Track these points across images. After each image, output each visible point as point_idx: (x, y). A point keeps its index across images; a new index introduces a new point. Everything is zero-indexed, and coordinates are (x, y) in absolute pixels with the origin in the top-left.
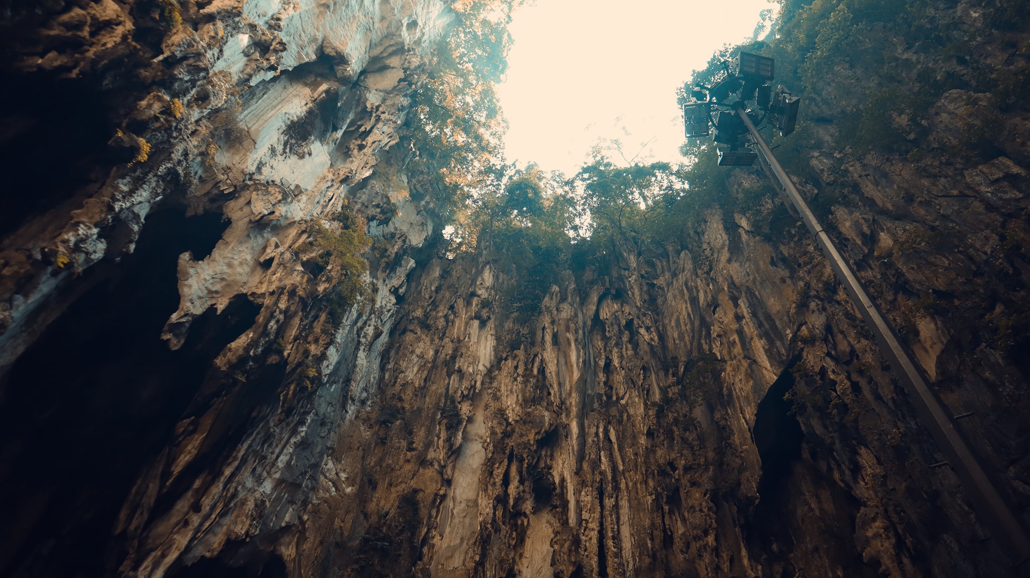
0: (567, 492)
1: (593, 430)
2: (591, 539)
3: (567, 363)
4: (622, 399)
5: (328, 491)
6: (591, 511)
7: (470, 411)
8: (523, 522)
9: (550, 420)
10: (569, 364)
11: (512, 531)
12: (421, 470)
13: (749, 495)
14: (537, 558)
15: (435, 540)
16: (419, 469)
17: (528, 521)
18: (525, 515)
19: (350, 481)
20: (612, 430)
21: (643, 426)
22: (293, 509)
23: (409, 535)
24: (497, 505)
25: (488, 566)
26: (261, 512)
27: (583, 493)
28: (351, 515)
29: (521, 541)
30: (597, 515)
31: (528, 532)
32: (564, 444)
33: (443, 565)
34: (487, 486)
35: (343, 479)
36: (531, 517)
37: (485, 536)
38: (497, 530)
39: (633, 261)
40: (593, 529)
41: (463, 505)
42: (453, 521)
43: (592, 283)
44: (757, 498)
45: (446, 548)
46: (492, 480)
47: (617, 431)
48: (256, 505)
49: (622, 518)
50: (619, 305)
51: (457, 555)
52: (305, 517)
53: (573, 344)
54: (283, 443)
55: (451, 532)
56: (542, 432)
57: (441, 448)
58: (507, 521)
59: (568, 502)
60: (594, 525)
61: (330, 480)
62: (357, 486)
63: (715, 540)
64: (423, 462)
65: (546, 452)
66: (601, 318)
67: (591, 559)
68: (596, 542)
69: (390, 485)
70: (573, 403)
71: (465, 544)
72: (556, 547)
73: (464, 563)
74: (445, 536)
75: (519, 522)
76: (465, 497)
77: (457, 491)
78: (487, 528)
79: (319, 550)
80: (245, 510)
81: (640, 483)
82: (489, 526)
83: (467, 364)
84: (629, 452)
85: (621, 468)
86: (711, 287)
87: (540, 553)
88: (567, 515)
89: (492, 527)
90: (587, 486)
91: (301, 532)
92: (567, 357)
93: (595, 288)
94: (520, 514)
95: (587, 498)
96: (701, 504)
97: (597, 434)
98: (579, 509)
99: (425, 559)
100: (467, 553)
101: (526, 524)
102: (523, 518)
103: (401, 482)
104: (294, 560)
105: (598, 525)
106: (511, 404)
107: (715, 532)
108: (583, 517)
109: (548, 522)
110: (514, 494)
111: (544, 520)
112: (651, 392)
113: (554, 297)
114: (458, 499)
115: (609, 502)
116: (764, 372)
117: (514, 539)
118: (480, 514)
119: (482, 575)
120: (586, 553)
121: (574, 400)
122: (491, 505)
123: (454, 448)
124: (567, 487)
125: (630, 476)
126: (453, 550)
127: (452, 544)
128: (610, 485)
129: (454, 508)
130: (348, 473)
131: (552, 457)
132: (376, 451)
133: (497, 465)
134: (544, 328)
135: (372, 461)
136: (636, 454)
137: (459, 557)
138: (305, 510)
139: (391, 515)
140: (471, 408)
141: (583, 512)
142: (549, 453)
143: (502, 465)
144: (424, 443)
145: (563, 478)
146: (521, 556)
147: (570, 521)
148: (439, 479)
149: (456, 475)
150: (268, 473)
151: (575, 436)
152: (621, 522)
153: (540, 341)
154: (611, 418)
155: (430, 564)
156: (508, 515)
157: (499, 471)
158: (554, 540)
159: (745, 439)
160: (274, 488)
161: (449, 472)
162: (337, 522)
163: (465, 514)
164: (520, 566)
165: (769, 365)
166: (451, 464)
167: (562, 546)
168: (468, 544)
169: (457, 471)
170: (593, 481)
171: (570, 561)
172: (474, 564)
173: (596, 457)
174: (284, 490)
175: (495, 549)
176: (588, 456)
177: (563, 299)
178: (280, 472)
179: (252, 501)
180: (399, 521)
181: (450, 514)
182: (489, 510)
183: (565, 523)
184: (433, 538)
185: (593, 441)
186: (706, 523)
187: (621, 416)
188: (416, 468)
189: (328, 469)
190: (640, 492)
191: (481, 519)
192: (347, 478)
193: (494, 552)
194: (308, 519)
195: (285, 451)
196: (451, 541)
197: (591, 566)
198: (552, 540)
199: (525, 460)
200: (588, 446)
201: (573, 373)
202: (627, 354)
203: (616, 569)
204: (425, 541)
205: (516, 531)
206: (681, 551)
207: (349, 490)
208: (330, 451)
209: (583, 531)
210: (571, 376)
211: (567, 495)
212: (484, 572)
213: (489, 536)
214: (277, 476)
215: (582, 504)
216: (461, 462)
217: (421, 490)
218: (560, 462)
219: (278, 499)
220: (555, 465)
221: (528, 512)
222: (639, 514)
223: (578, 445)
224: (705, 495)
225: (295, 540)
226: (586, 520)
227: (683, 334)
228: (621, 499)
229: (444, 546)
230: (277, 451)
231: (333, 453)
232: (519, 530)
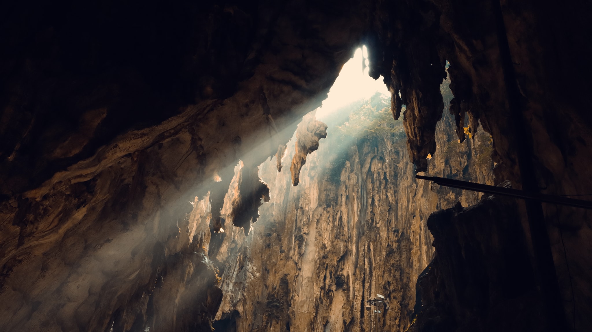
0: (350, 282)
1: (363, 248)
2: (358, 304)
3: (353, 210)
4: (378, 223)
5: (250, 278)
6: (359, 291)
7: (307, 231)
8: (331, 294)
9: (343, 249)
10: (353, 211)
11: (327, 299)
12: (287, 262)
13: (411, 310)
14: (337, 311)
15: (296, 297)
16: (286, 262)
17: (334, 294)
18: (332, 291)
19: (258, 270)
20: (371, 244)
21: (386, 244)
22: (240, 292)
23: (286, 298)
24: (321, 291)
25: (318, 317)
26: (232, 300)
27: (356, 284)
28: (261, 288)
29: (331, 303)
30: (361, 293)
31: (334, 299)
32: (349, 257)
33: (300, 310)
34: (317, 281)
35: (255, 270)
36: (335, 292)
37: (317, 305)
38: (322, 303)
39: (389, 144)
40: (359, 300)
41: (306, 280)
42: (303, 288)
43: (367, 154)
44: (413, 311)
45: (301, 301)
46: (319, 279)
47: (374, 246)
48: (230, 298)
49: (372, 290)
50: (381, 164)
51: (305, 305)
52: (245, 294)
53: (356, 200)
54: (234, 267)
55: (302, 294)
56: (340, 257)
57: (296, 255)
58: (325, 295)
59: (350, 287)
60: (360, 298)
61: (251, 273)
62: (261, 272)
63: (399, 321)
64: (288, 258)
65: (342, 263)
66: (372, 170)
67: (357, 313)
68: (360, 305)
69: (275, 272)
70: (354, 235)
71: (308, 300)
72: (344, 310)
73: (308, 309)
74: (299, 295)
75: (330, 294)
76: (307, 276)
77: (304, 273)
78: (318, 301)
79: (252, 307)
80: (227, 301)
81: (381, 277)
82: (318, 300)
83: (305, 204)
84: (378, 258)
85: (374, 265)
86: (414, 204)
87: (338, 309)
88: (349, 293)
89: (320, 301)
90: (358, 280)
91: (244, 300)
92: (352, 206)
93: (369, 155)
94: (330, 290)
95: (358, 286)
96: (396, 307)
97: (364, 250)
98: (354, 291)
99: (292, 306)
100: (309, 305)
101: (333, 295)
102: (331, 292)
103: (280, 271)
104: (243, 312)
105: (361, 298)
106: (327, 238)
107: (399, 318)
108: (356, 295)
109: (341, 295)
110: (328, 284)
111: (340, 294)
112: (392, 221)
113: (347, 169)
114: (304, 277)
115: (367, 285)
116: (424, 262)
117: (328, 303)
118: (315, 293)
119: (316, 321)
120: (356, 310)
121: (354, 233)
122: (319, 291)
123: (301, 254)
124: (349, 279)
125: (377, 271)
126: (303, 302)
127: (303, 300)
128: (368, 276)
129: (302, 282)
130: (257, 267)
131: (344, 264)
132: (266, 252)
133: (321, 273)
134: (342, 195)
135: (265, 257)
136: (381, 260)
137: (306, 306)
138: (244, 291)
139: (277, 288)
140: (307, 230)
141: (356, 292)
142: (343, 263)
143: (323, 273)
144: (287, 249)
145: (348, 275)
146: (331, 310)
147: (350, 296)
148: (295, 267)
149: (302, 265)
150: (231, 281)
151: (354, 254)
152: (372, 292)
153: (340, 203)
154: (371, 239)
155: (294, 308)
156: (326, 293)
157: (322, 276)
158: (344, 306)
159: (413, 286)
160: (233, 286)
161: (300, 265)
162: (256, 293)
163: (307, 285)
164: (330, 314)
165: (426, 259)
166: (301, 261)
167: (346, 310)
168: (309, 301)
169: (303, 263)
170: (361, 278)
171: (349, 317)
172: (313, 317)
173: (363, 263)
174: (237, 286)
175: (321, 311)
176: (359, 264)
177: (352, 171)
178: (234, 279)
179: (229, 296)
180: (281, 292)
181: (301, 285)
182: (318, 293)
183: (348, 297)
184: (295, 296)
185: (362, 254)
186: (396, 316)
187: (376, 237)
188: (285, 262)
189: (249, 268)
190: (380, 281)
191: (315, 296)
192: (256, 269)
193: (321, 312)
194: (246, 295)
195: (235, 270)
196: (302, 298)
197: (357, 316)
198: (343, 306)
199: (332, 273)
200: (360, 257)
201: (355, 216)
202: (382, 197)
203: (367, 315)
204: (292, 298)
205: (329, 298)
206: (389, 319)
207: (258, 275)
208: (249, 259)
209: (355, 300)
210: (354, 218)
211: (349, 283)
212: (317, 320)
213: (319, 305)
214: (234, 281)
215: (355, 288)
216: (304, 258)
217: (289, 274)
218: (347, 266)
219: (235, 290)
220: (345, 268)
221: (334, 290)
222: (378, 291)
223: (355, 259)
224: (398, 303)
225: (242, 303)
226: (356, 296)
227: (403, 216)
228: (373, 280)
229: (300, 300)
230: (232, 271)
231: (250, 260)
232: (330, 298)
